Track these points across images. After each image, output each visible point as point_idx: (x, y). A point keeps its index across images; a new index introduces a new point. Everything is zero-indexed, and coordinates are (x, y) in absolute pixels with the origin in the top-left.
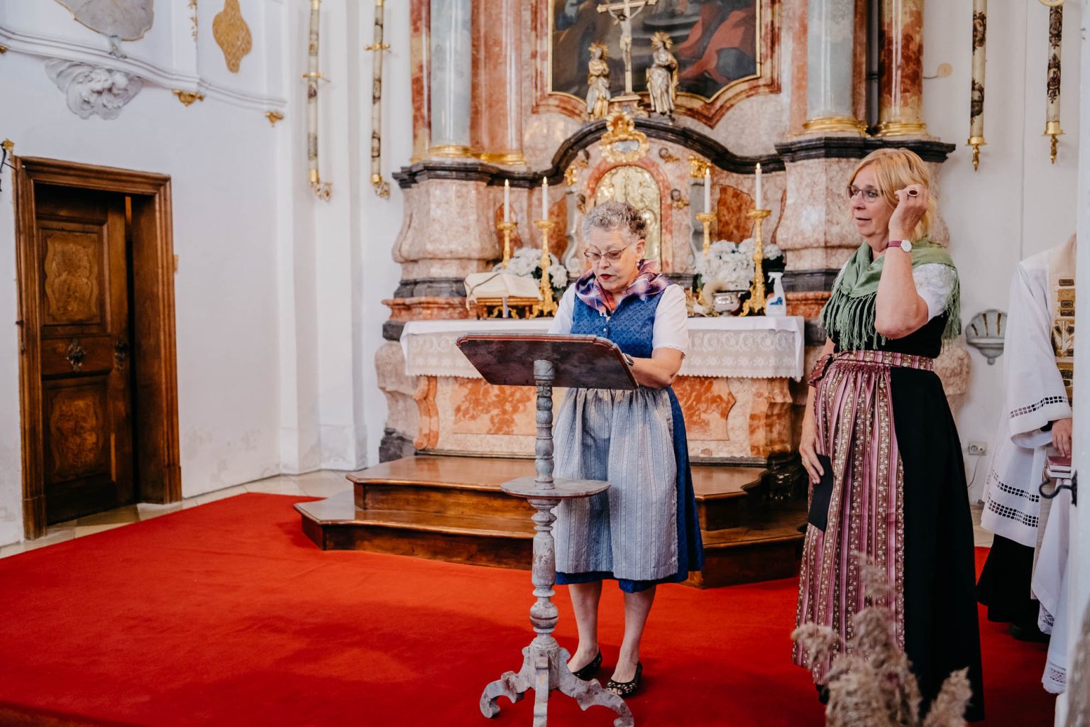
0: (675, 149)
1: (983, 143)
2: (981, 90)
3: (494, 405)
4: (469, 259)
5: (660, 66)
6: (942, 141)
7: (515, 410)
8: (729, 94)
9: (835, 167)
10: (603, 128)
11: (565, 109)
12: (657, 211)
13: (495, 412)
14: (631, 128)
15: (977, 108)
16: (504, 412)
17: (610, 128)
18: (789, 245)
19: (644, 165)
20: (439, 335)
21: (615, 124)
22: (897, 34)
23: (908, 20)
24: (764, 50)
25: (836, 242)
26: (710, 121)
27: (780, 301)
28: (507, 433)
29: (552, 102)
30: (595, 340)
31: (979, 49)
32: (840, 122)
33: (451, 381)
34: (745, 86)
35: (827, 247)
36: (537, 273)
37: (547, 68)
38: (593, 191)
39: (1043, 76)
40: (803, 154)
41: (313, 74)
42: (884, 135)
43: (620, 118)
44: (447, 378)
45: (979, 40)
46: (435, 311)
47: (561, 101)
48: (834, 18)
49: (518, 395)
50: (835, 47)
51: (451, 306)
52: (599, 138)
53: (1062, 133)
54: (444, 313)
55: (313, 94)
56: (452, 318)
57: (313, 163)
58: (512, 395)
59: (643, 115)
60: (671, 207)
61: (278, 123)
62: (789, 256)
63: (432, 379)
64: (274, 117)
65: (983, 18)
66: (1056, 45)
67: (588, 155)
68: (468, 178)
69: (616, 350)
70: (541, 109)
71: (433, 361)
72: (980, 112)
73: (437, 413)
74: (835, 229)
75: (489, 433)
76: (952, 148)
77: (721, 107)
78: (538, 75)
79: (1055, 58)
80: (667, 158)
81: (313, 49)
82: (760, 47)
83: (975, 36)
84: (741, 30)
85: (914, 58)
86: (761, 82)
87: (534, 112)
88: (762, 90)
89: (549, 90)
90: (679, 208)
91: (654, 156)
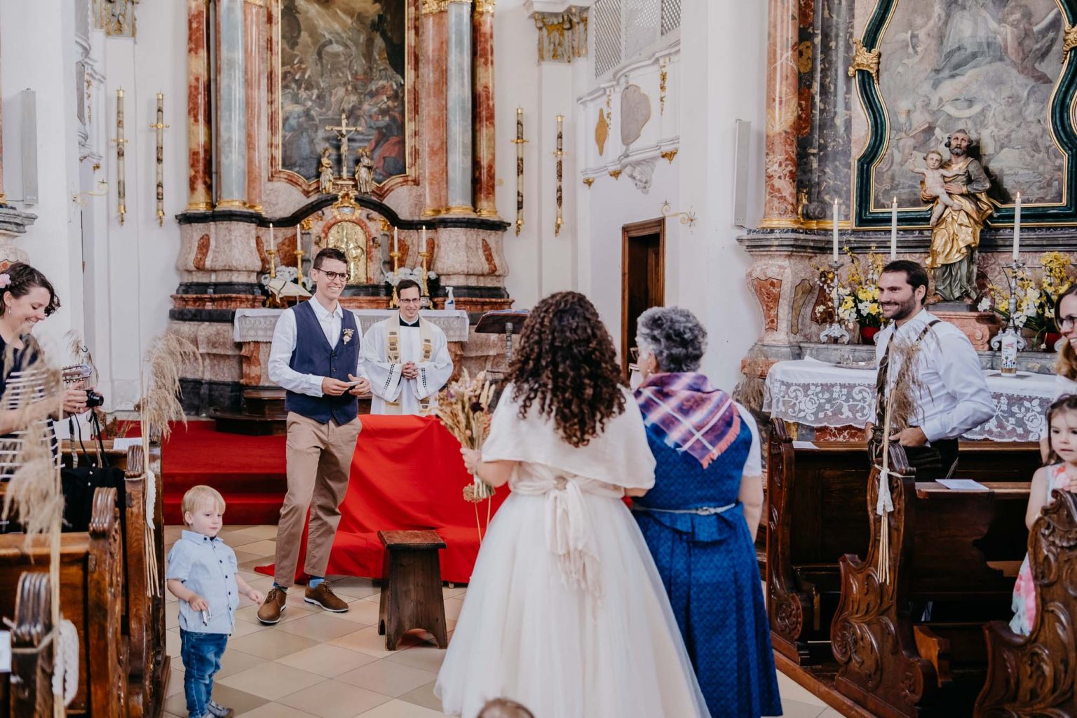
0: (375, 214)
1: (523, 223)
2: (522, 196)
4: (253, 271)
5: (365, 166)
6: (505, 221)
8: (392, 183)
9: (469, 233)
10: (335, 198)
11: (291, 181)
12: (364, 249)
14: (352, 201)
15: (520, 206)
17: (340, 200)
18: (445, 272)
19: (357, 223)
21: (343, 197)
22: (484, 163)
23: (490, 157)
24: (410, 161)
25: (471, 272)
26: (382, 196)
27: (452, 302)
29: (282, 175)
31: (521, 176)
32: (466, 209)
34: (401, 180)
35: (468, 275)
36: (296, 281)
37: (279, 154)
38: (326, 235)
39: (554, 196)
40: (452, 224)
41: (121, 141)
42: (480, 216)
43: (347, 194)
45: (520, 171)
47: (289, 175)
48: (464, 154)
50: (464, 169)
52: (332, 205)
53: (563, 223)
55: (120, 154)
57: (122, 200)
59: (356, 193)
60: (371, 247)
61: (97, 171)
62: (443, 278)
63: (257, 343)
64: (98, 167)
65: (522, 160)
66: (560, 181)
67: (323, 214)
70: (275, 179)
72: (522, 208)
74: (471, 265)
76: (509, 224)
77: (387, 190)
78: (273, 158)
79: (560, 187)
80: (370, 219)
81: (120, 123)
82: (408, 160)
83: (518, 169)
84: (397, 148)
85: (491, 176)
86: (410, 178)
87: (269, 180)
88: (410, 183)
89: (280, 168)
90: (376, 248)
91: (364, 218)
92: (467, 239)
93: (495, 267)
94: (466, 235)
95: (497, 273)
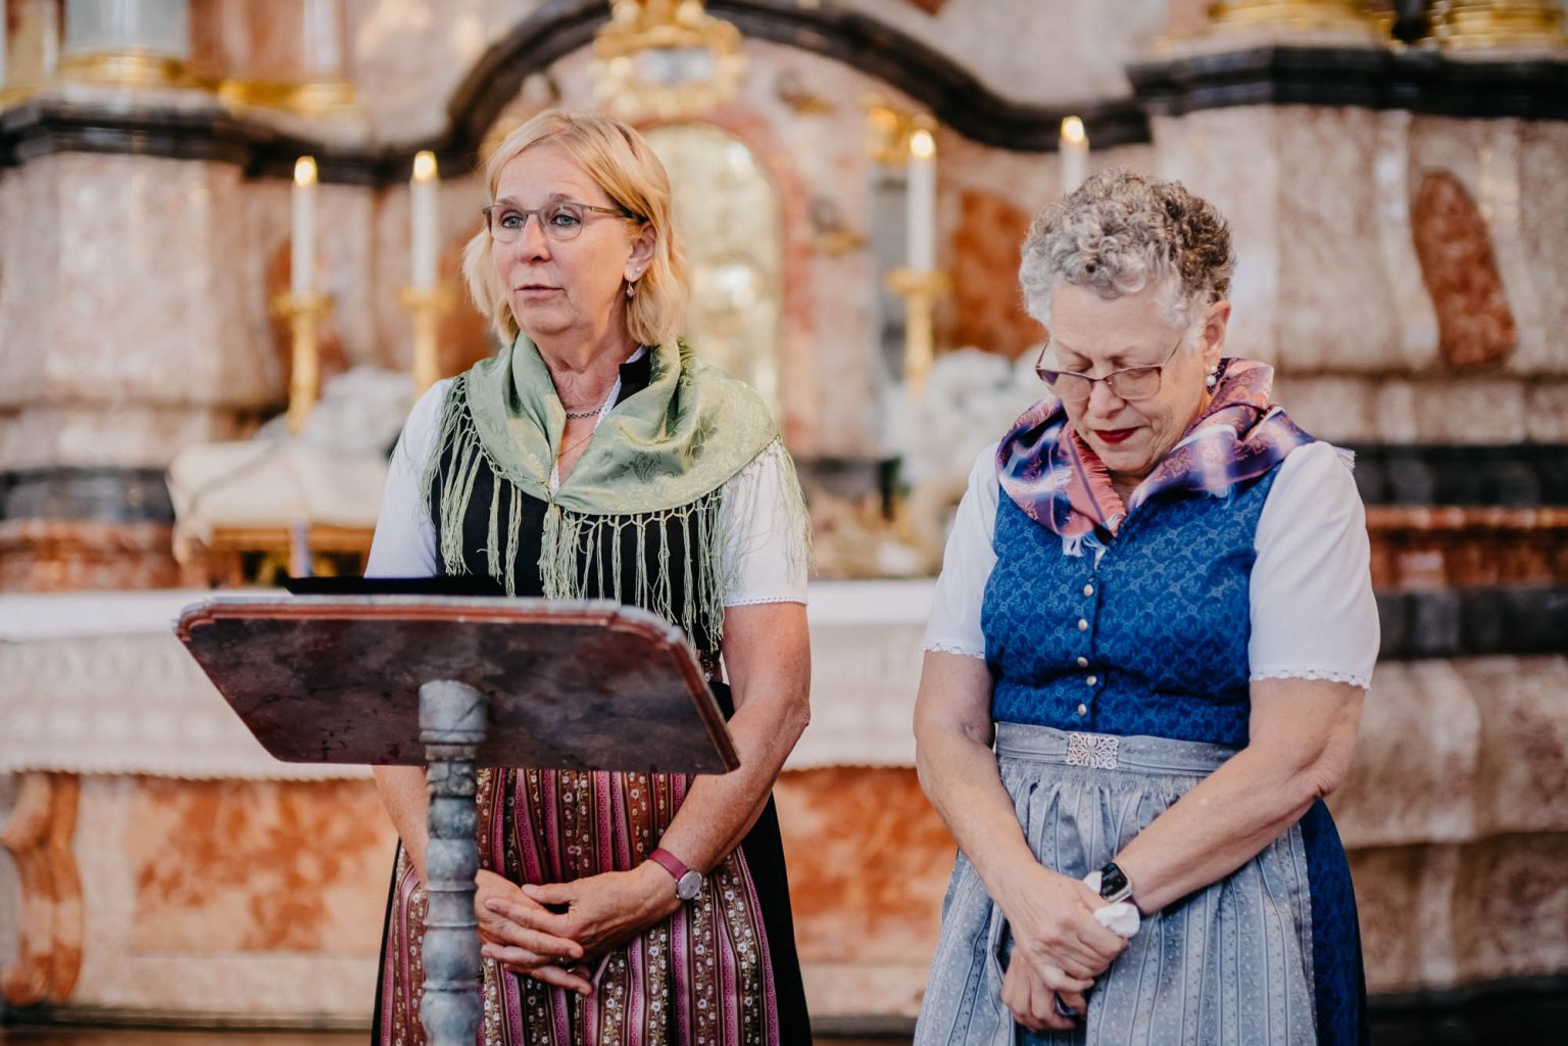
0: (824, 75)
3: (266, 859)
4: (184, 406)
7: (330, 872)
9: (1303, 135)
10: (603, 7)
12: (772, 263)
13: (265, 882)
14: (691, 13)
16: (295, 881)
17: (624, 10)
19: (733, 123)
20: (88, 641)
25: (1310, 358)
28: (304, 948)
30: (614, 618)
33: (125, 787)
40: (1204, 93)
42: (1444, 41)
44: (111, 779)
46: (76, 569)
49: (339, 828)
51: (127, 552)
52: (587, 40)
54: (102, 574)
56: (126, 586)
58: (322, 826)
60: (808, 252)
63: (63, 781)
67: (555, 92)
68: (180, 153)
69: (678, 650)
71: (67, 724)
73: (78, 888)
74: (1305, 322)
75: (247, 946)
80: (799, 102)
90: (835, 255)
91: (761, 97)
92: (1290, 172)
93: (1507, 323)
94: (1278, 145)
95: (1521, 362)
